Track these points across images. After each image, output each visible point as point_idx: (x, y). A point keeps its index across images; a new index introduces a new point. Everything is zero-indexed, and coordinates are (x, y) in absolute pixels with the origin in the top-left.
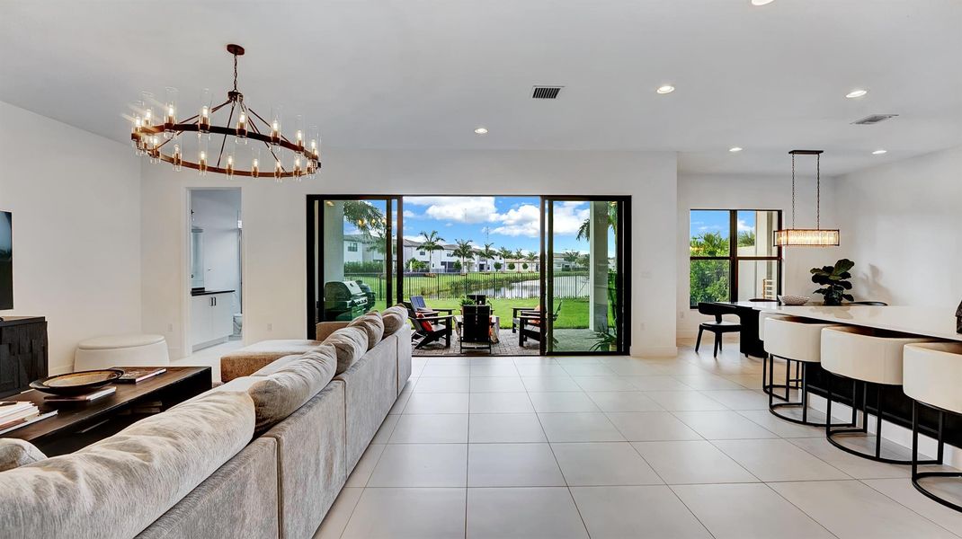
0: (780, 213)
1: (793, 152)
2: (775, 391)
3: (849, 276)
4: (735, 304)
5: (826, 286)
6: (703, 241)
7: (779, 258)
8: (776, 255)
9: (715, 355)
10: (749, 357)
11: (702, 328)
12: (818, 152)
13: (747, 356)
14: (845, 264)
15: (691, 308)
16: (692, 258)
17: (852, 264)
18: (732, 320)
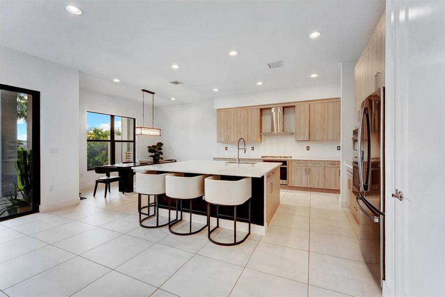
0: (134, 120)
1: (143, 90)
2: (142, 211)
3: (161, 149)
4: (114, 166)
5: (153, 154)
6: (92, 132)
7: (134, 141)
8: (133, 140)
9: (105, 197)
10: (125, 193)
11: (97, 182)
12: (153, 93)
13: (123, 193)
14: (160, 144)
15: (88, 170)
16: (88, 140)
17: (162, 144)
18: (114, 175)
